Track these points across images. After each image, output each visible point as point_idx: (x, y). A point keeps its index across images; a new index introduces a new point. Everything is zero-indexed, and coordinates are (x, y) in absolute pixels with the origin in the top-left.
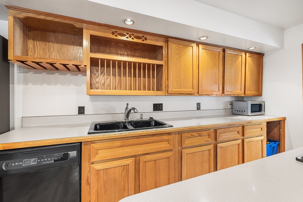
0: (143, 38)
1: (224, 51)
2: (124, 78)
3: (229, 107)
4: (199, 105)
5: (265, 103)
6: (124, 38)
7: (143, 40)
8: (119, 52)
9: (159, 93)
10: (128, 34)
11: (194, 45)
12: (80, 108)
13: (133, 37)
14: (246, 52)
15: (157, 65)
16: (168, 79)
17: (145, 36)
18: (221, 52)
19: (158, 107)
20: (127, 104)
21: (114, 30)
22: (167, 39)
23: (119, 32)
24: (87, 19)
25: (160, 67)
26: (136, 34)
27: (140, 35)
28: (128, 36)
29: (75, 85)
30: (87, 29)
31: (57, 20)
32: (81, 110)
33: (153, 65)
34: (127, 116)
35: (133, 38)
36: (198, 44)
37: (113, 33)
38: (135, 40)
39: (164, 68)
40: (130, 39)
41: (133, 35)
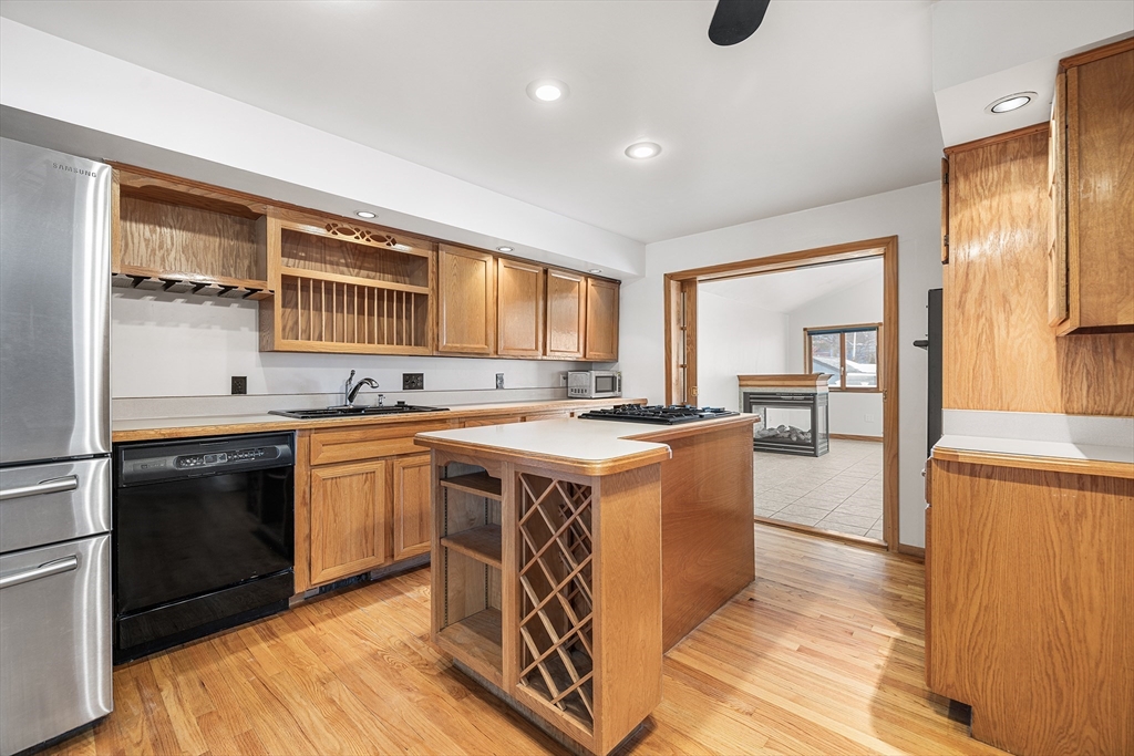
0: (389, 241)
1: (546, 272)
2: (339, 315)
3: (562, 383)
4: (499, 378)
5: (623, 375)
6: (351, 239)
7: (389, 244)
8: (328, 258)
9: (420, 350)
10: (358, 230)
11: (490, 259)
12: (234, 379)
13: (367, 236)
14: (588, 276)
15: (415, 294)
16: (438, 324)
17: (393, 236)
18: (541, 275)
19: (412, 382)
20: (353, 373)
21: (331, 222)
22: (436, 244)
23: (340, 226)
24: (275, 198)
25: (422, 298)
26: (374, 232)
27: (384, 234)
28: (358, 234)
29: (223, 328)
30: (275, 216)
31: (213, 196)
32: (239, 385)
33: (409, 294)
34: (351, 398)
35: (368, 240)
36: (497, 256)
37: (328, 228)
38: (373, 243)
39: (430, 302)
40: (362, 241)
41: (368, 233)
